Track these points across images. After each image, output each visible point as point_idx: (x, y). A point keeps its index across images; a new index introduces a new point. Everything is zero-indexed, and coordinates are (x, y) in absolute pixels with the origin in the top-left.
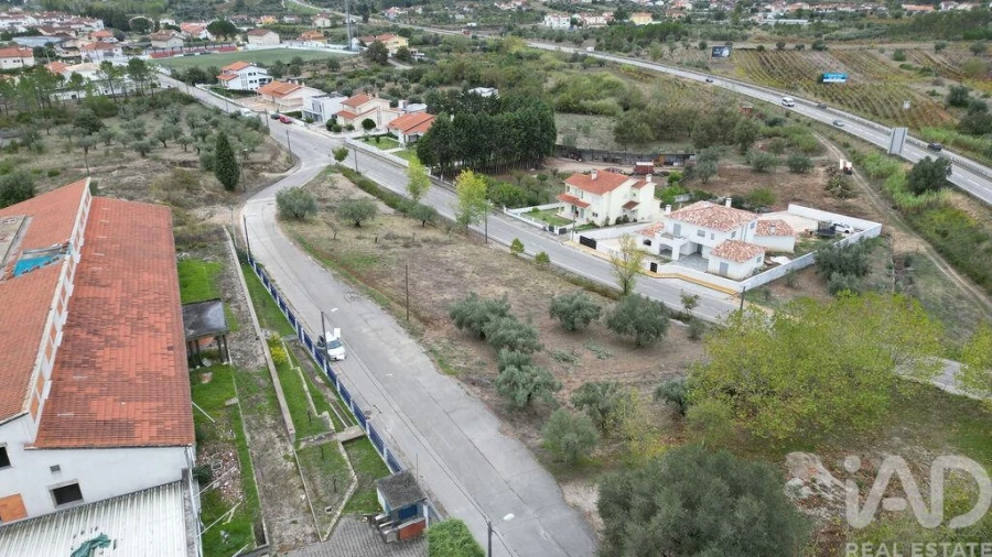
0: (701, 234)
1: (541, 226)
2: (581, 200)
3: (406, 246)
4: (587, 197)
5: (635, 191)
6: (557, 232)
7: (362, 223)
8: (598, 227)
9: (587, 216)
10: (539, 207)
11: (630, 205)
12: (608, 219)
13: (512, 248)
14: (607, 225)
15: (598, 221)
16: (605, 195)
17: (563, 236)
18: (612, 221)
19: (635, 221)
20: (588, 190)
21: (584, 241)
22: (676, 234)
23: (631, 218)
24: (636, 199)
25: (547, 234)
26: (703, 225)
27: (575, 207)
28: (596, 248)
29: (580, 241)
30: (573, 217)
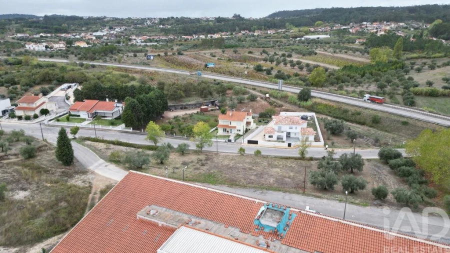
0: (291, 128)
1: (223, 140)
4: (234, 124)
5: (248, 117)
6: (233, 141)
8: (242, 135)
9: (235, 132)
12: (243, 131)
16: (244, 121)
20: (234, 120)
21: (251, 142)
22: (280, 131)
24: (248, 121)
25: (229, 143)
26: (292, 124)
27: (226, 129)
28: (258, 144)
29: (248, 143)
30: (226, 134)
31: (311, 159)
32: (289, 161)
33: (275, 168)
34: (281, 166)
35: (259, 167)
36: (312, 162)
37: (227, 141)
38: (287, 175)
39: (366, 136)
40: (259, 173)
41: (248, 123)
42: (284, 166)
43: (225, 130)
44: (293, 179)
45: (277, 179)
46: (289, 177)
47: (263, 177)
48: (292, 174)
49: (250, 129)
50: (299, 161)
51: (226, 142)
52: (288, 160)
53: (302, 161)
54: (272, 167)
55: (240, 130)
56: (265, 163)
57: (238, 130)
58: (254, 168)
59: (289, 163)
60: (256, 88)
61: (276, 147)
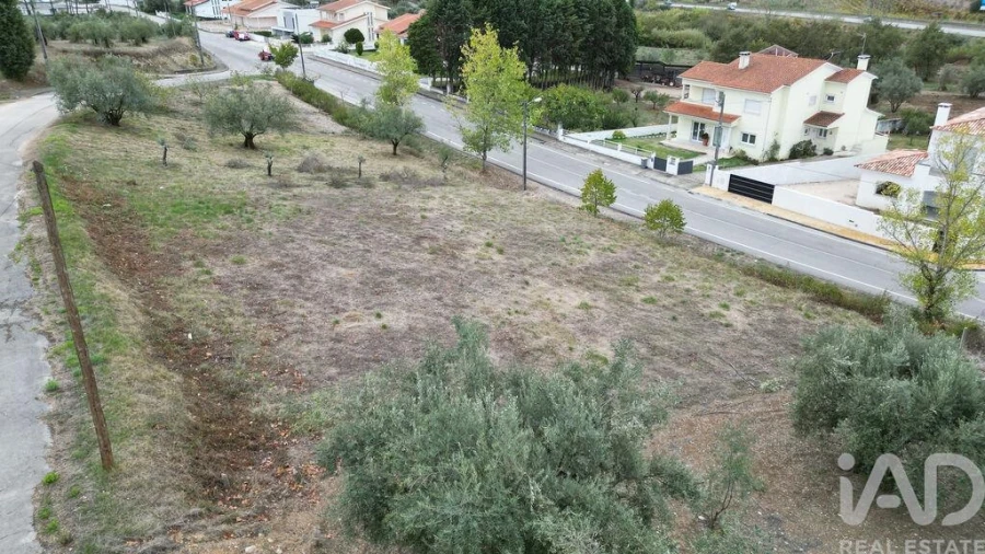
1: (637, 160)
2: (717, 110)
3: (336, 184)
4: (735, 102)
5: (835, 89)
6: (672, 168)
7: (256, 140)
8: (758, 162)
9: (731, 141)
10: (628, 132)
11: (822, 120)
12: (776, 147)
13: (583, 198)
14: (775, 159)
15: (754, 152)
16: (777, 94)
17: (686, 177)
18: (783, 153)
19: (828, 153)
20: (735, 87)
21: (739, 186)
23: (820, 145)
24: (833, 108)
25: (654, 174)
27: (703, 125)
28: (770, 202)
29: (730, 185)
30: (697, 146)
37: (651, 164)
41: (819, 119)
43: (698, 131)
51: (644, 166)
55: (753, 138)
57: (745, 137)
61: (857, 233)
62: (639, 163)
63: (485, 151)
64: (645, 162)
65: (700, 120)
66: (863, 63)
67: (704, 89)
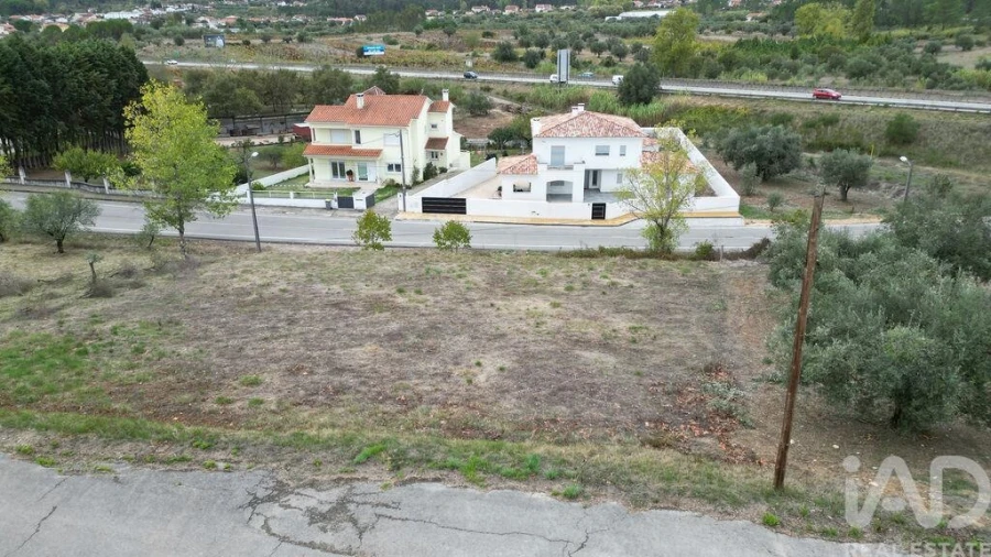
0: (601, 152)
2: (356, 147)
4: (371, 139)
5: (436, 118)
6: (361, 203)
8: (406, 187)
9: (377, 175)
12: (416, 172)
14: (416, 183)
20: (371, 124)
21: (431, 205)
22: (557, 163)
23: (438, 164)
24: (437, 134)
25: (345, 212)
26: (606, 136)
27: (342, 166)
28: (465, 213)
29: (423, 207)
30: (342, 183)
31: (707, 253)
32: (600, 266)
33: (525, 293)
34: (561, 288)
35: (435, 292)
36: (712, 265)
37: (335, 204)
38: (593, 332)
39: (888, 179)
40: (423, 323)
41: (435, 144)
42: (577, 285)
43: (338, 170)
44: (633, 351)
45: (525, 357)
46: (605, 345)
47: (432, 351)
48: (621, 324)
49: (443, 170)
50: (650, 261)
51: (329, 208)
52: (593, 262)
53: (664, 264)
54: (510, 293)
56: (478, 277)
57: (390, 167)
58: (401, 300)
59: (600, 273)
60: (492, 86)
61: (543, 220)
62: (324, 206)
63: (181, 225)
64: (328, 203)
65: (338, 158)
66: (446, 97)
67: (331, 130)
